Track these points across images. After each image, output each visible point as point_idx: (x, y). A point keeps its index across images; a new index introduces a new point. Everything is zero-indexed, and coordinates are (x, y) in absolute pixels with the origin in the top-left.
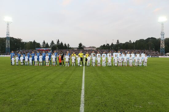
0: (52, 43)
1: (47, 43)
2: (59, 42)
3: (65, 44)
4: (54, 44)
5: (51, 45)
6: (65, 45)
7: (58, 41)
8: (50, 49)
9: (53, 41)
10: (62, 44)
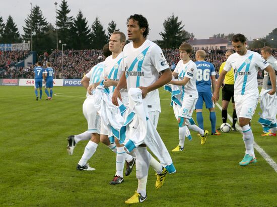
0: (36, 16)
1: (10, 21)
2: (68, 15)
3: (97, 23)
4: (43, 23)
5: (28, 31)
6: (98, 27)
7: (64, 10)
8: (25, 46)
9: (36, 10)
10: (81, 22)
